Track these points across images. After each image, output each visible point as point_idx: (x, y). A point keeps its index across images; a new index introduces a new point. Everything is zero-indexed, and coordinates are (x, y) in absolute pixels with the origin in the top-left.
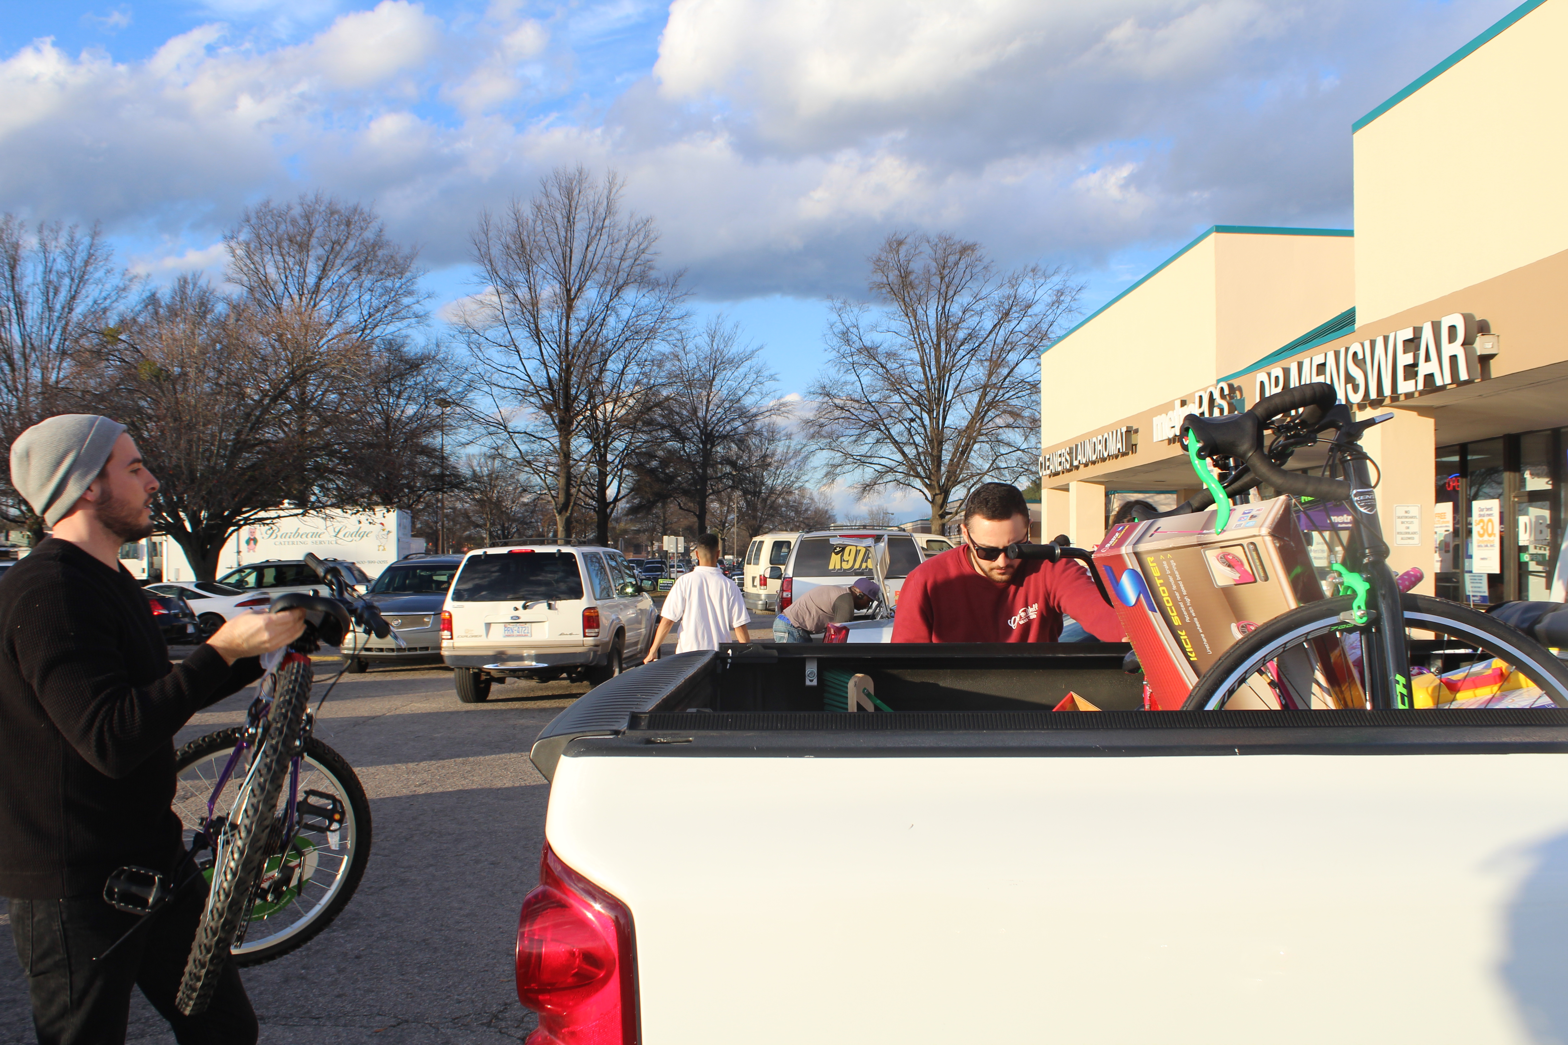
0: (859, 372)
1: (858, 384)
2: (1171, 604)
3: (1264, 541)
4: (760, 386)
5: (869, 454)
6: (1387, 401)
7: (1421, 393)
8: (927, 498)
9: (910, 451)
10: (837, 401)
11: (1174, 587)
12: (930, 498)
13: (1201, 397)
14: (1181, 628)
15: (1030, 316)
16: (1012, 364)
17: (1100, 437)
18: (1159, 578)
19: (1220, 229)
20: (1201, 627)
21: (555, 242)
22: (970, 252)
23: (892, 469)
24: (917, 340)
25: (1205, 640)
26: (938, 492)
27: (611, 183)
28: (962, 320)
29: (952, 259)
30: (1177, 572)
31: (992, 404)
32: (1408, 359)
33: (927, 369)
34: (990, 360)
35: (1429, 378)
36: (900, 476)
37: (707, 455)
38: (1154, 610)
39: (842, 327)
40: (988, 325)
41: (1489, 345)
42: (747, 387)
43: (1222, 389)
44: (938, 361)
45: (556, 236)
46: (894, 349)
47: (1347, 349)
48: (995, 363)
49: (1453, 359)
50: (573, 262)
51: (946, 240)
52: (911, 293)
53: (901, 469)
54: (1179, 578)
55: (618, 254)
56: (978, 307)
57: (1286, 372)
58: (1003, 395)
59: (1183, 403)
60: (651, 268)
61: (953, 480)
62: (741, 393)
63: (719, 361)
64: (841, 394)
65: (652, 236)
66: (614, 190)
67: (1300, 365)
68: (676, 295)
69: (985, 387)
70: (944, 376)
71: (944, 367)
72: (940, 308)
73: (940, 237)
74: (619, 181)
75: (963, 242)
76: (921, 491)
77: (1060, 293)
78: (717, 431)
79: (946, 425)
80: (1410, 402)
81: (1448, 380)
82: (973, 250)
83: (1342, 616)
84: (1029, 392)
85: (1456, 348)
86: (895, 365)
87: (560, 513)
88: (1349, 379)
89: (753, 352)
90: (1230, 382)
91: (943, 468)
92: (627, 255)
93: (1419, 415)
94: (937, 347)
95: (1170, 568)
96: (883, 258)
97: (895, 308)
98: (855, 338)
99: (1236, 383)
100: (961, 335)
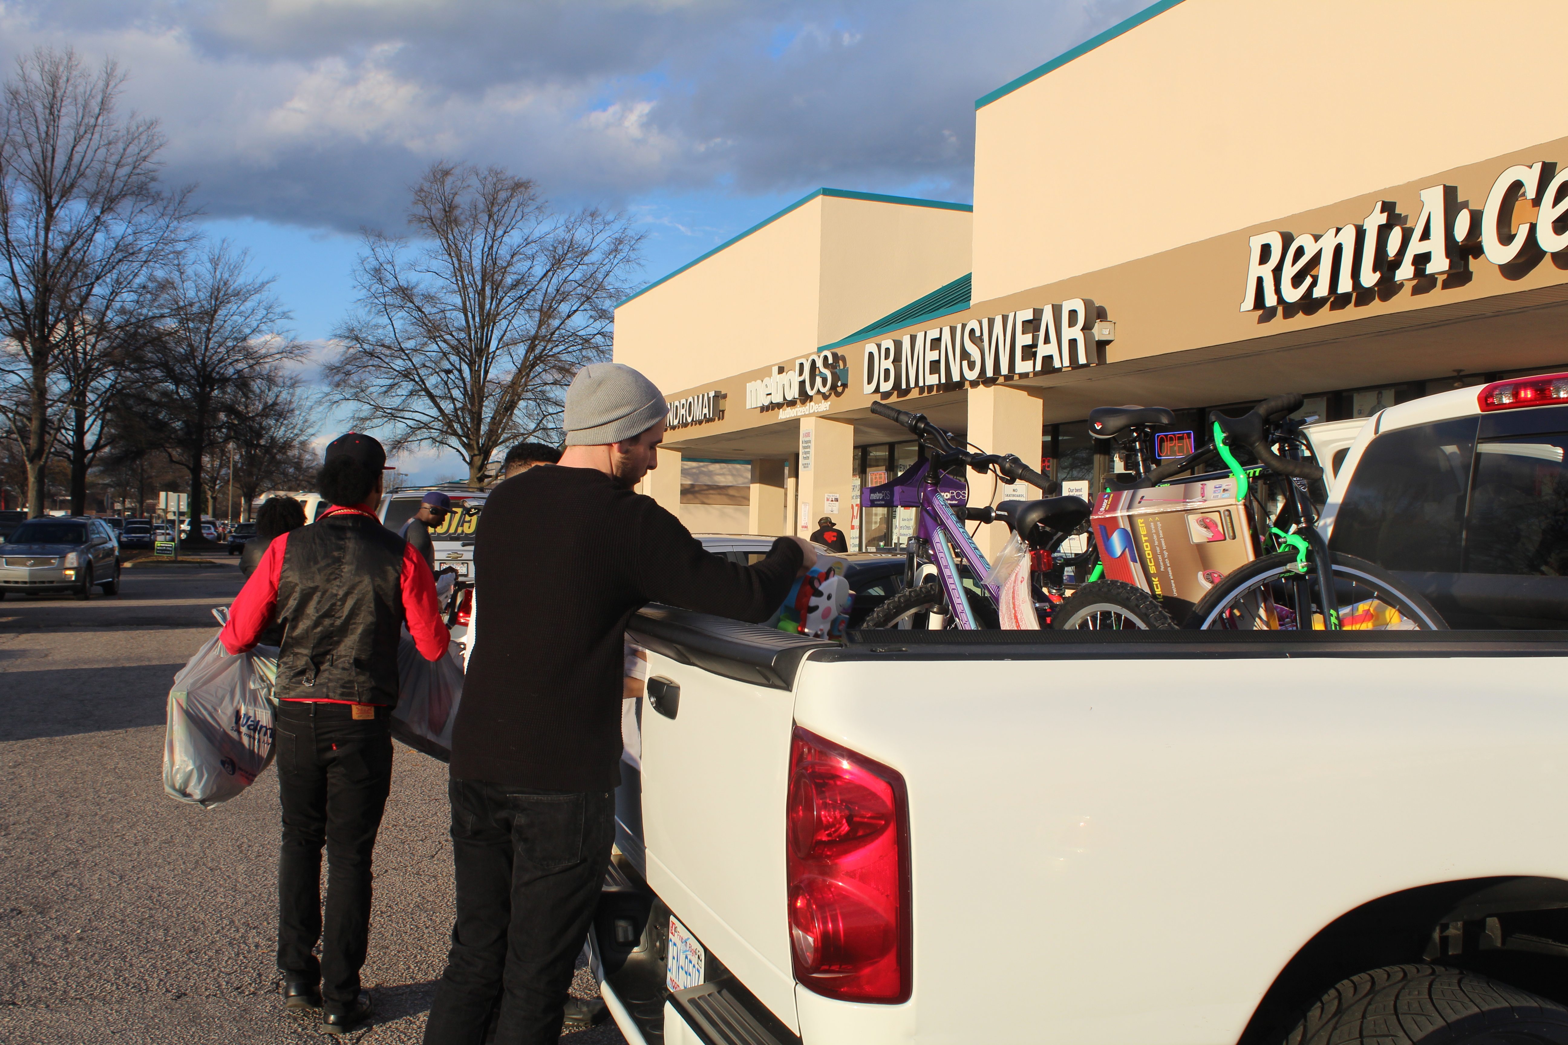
0: (392, 314)
1: (390, 327)
2: (1151, 556)
3: (1238, 509)
4: (270, 324)
5: (400, 408)
6: (1001, 380)
7: (1036, 374)
8: (464, 459)
9: (447, 406)
10: (366, 346)
11: (1156, 543)
12: (468, 459)
13: (802, 365)
14: (1155, 575)
15: (587, 264)
16: (564, 315)
17: (683, 401)
18: (1145, 536)
19: (827, 192)
20: (1173, 575)
21: (33, 138)
22: (523, 189)
23: (426, 424)
24: (460, 283)
25: (1173, 585)
26: (476, 452)
27: (109, 75)
28: (510, 264)
29: (503, 195)
30: (1161, 532)
31: (540, 358)
32: (1027, 339)
33: (470, 315)
34: (541, 310)
35: (1048, 359)
36: (435, 434)
37: (203, 398)
38: (1135, 561)
39: (375, 263)
40: (539, 270)
41: (1106, 332)
42: (255, 324)
43: (826, 358)
44: (482, 306)
45: (35, 130)
46: (432, 291)
47: (964, 326)
48: (546, 313)
49: (1073, 343)
50: (55, 163)
51: (497, 174)
52: (456, 230)
53: (437, 425)
54: (1161, 536)
55: (115, 158)
56: (529, 250)
57: (898, 345)
58: (552, 349)
59: (781, 370)
60: (153, 179)
61: (493, 440)
62: (247, 331)
63: (222, 293)
64: (370, 338)
65: (157, 142)
66: (112, 84)
67: (913, 339)
68: (183, 213)
69: (535, 338)
70: (488, 325)
71: (488, 314)
72: (486, 249)
73: (490, 170)
74: (119, 72)
75: (516, 179)
76: (458, 451)
77: (620, 241)
78: (218, 373)
79: (488, 379)
80: (1024, 382)
81: (1066, 363)
82: (526, 188)
83: (1289, 567)
84: (580, 347)
85: (1076, 332)
86: (434, 310)
87: (31, 461)
88: (965, 355)
89: (263, 285)
90: (834, 351)
91: (482, 427)
92: (123, 161)
93: (1029, 395)
94: (481, 293)
95: (1156, 528)
96: (425, 189)
97: (435, 244)
98: (389, 277)
99: (840, 352)
100: (509, 280)
